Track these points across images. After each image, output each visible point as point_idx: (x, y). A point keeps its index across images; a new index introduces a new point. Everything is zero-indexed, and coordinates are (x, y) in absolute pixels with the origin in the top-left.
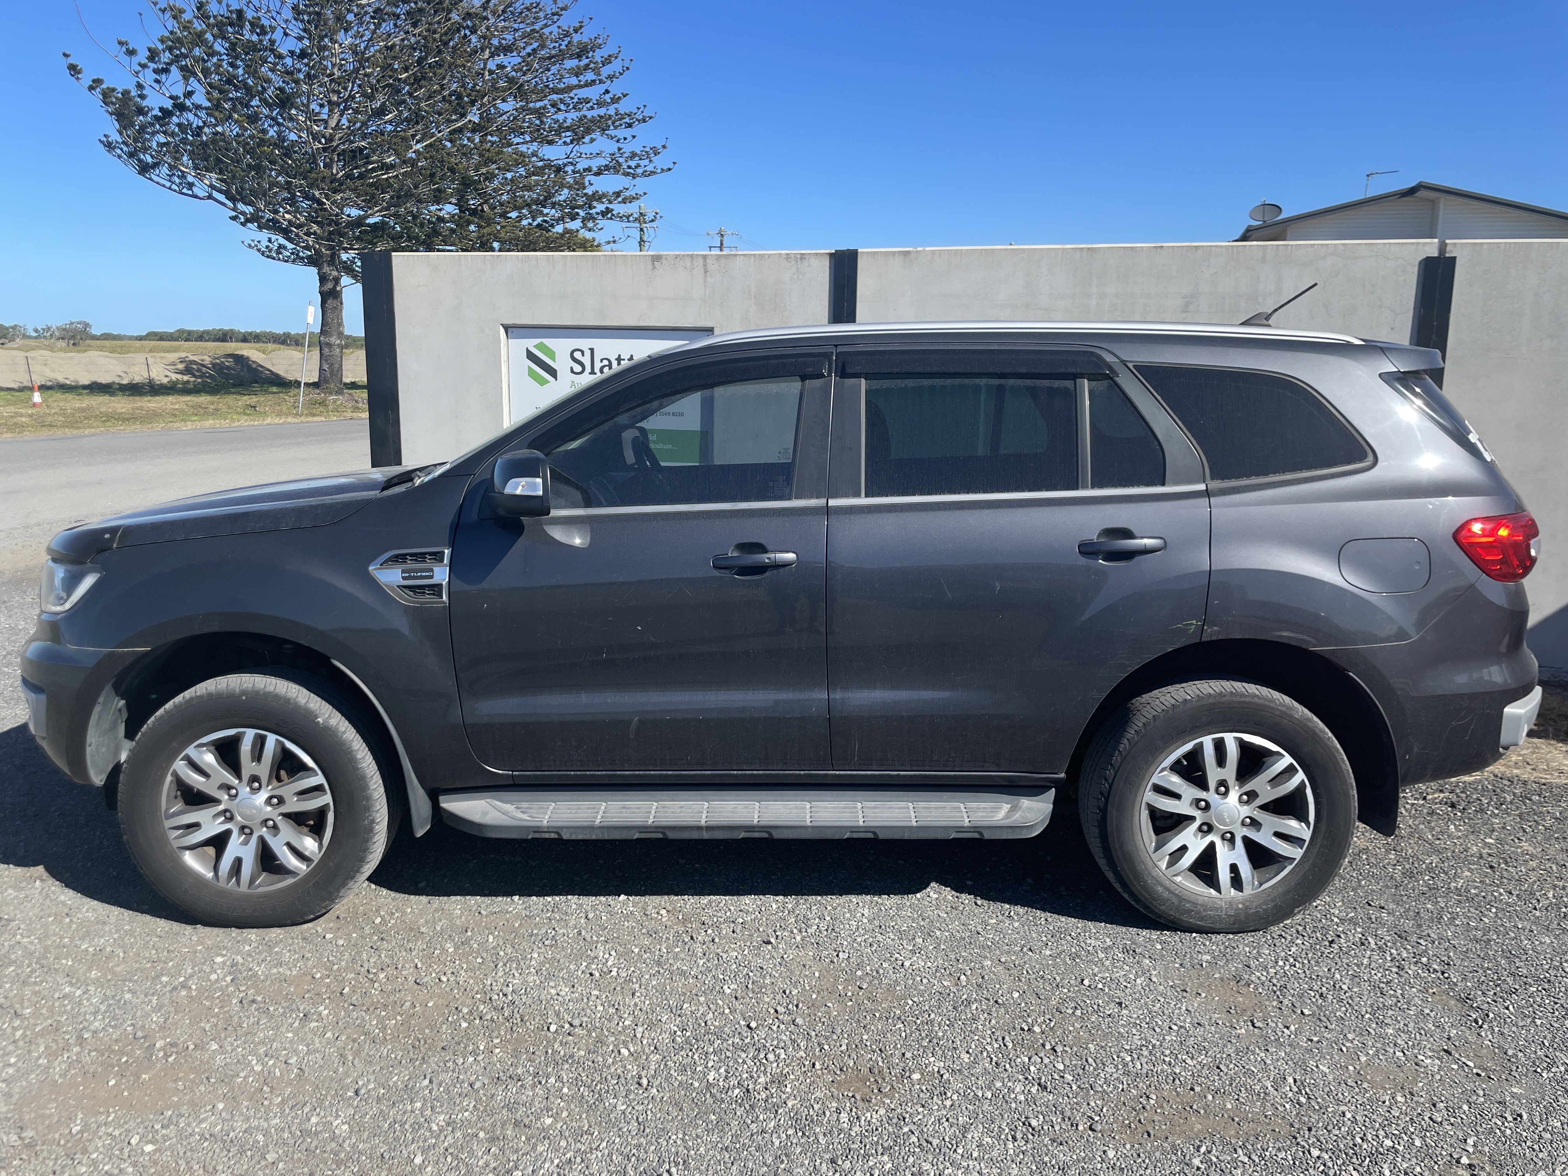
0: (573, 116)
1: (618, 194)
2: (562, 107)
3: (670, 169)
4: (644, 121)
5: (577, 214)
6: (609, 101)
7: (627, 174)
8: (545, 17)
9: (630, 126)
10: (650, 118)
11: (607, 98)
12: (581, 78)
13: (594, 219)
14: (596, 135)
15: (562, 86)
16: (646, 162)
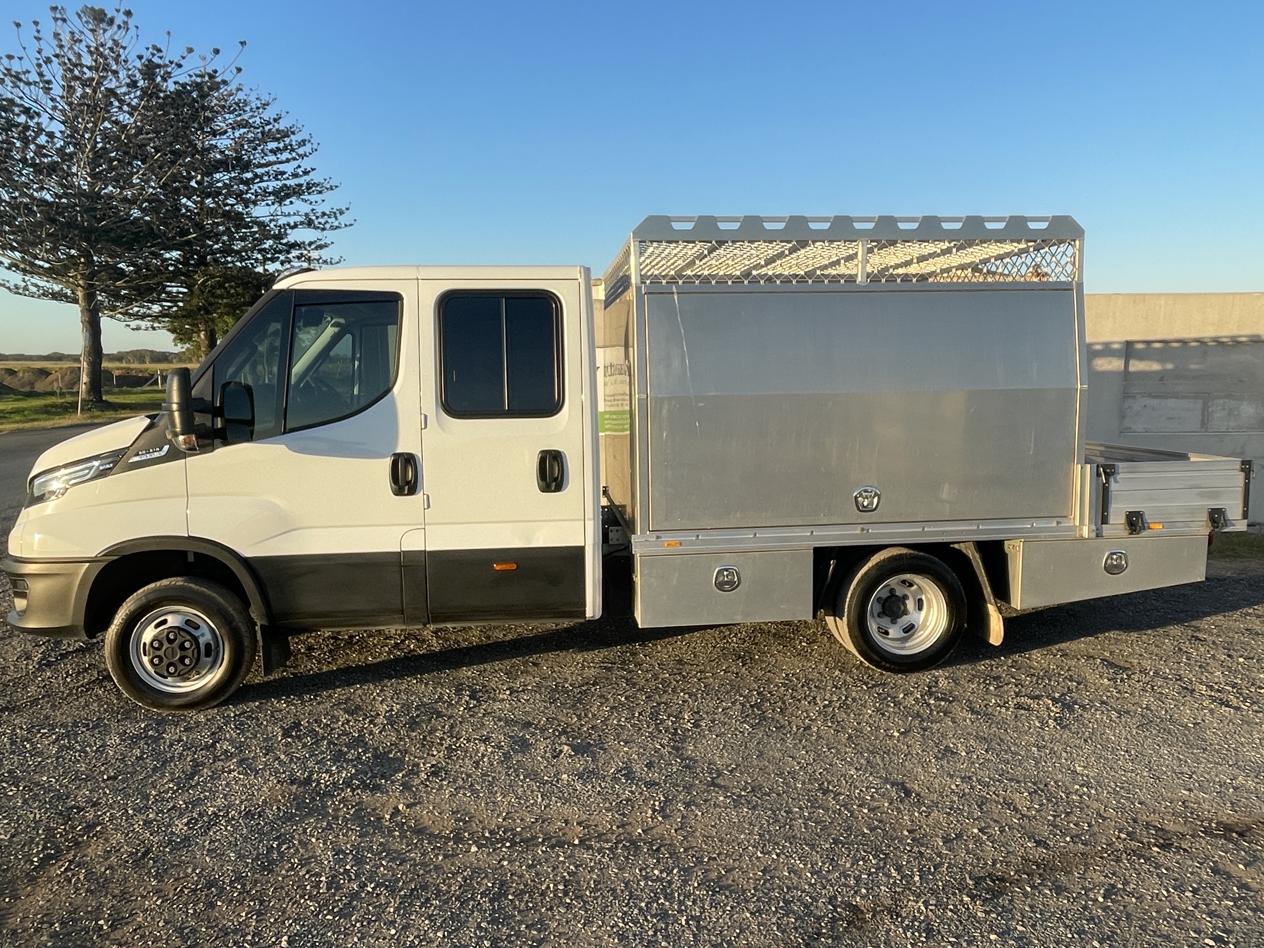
0: (272, 185)
1: (310, 244)
2: (266, 178)
3: (351, 225)
4: (332, 189)
5: (279, 258)
6: (301, 173)
7: (316, 228)
8: (251, 109)
9: (320, 192)
10: (336, 187)
11: (300, 171)
12: (279, 156)
13: (290, 262)
14: (293, 199)
15: (263, 161)
16: (333, 219)
